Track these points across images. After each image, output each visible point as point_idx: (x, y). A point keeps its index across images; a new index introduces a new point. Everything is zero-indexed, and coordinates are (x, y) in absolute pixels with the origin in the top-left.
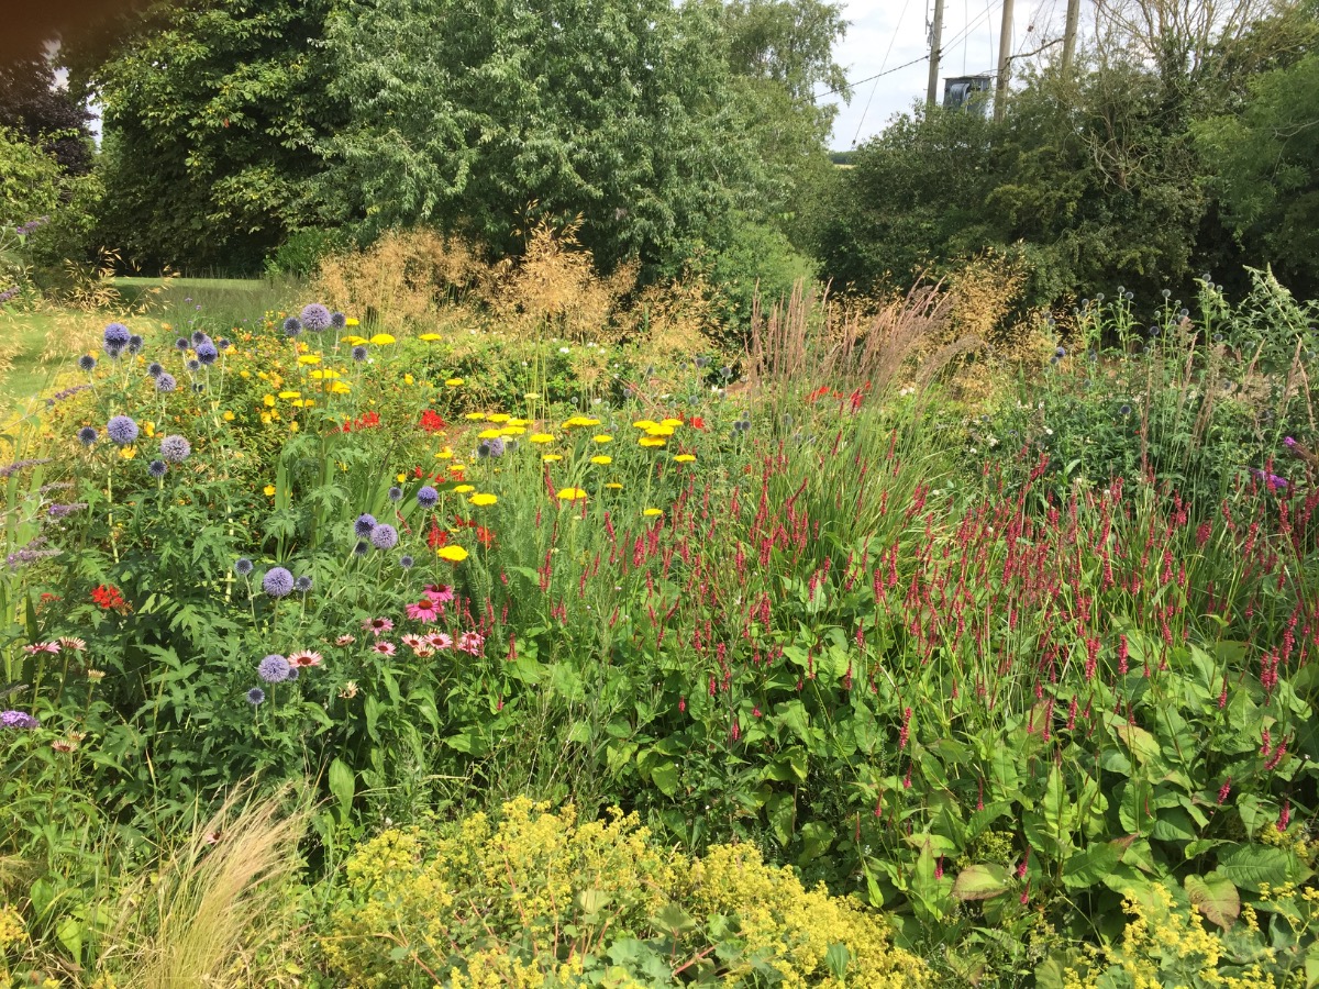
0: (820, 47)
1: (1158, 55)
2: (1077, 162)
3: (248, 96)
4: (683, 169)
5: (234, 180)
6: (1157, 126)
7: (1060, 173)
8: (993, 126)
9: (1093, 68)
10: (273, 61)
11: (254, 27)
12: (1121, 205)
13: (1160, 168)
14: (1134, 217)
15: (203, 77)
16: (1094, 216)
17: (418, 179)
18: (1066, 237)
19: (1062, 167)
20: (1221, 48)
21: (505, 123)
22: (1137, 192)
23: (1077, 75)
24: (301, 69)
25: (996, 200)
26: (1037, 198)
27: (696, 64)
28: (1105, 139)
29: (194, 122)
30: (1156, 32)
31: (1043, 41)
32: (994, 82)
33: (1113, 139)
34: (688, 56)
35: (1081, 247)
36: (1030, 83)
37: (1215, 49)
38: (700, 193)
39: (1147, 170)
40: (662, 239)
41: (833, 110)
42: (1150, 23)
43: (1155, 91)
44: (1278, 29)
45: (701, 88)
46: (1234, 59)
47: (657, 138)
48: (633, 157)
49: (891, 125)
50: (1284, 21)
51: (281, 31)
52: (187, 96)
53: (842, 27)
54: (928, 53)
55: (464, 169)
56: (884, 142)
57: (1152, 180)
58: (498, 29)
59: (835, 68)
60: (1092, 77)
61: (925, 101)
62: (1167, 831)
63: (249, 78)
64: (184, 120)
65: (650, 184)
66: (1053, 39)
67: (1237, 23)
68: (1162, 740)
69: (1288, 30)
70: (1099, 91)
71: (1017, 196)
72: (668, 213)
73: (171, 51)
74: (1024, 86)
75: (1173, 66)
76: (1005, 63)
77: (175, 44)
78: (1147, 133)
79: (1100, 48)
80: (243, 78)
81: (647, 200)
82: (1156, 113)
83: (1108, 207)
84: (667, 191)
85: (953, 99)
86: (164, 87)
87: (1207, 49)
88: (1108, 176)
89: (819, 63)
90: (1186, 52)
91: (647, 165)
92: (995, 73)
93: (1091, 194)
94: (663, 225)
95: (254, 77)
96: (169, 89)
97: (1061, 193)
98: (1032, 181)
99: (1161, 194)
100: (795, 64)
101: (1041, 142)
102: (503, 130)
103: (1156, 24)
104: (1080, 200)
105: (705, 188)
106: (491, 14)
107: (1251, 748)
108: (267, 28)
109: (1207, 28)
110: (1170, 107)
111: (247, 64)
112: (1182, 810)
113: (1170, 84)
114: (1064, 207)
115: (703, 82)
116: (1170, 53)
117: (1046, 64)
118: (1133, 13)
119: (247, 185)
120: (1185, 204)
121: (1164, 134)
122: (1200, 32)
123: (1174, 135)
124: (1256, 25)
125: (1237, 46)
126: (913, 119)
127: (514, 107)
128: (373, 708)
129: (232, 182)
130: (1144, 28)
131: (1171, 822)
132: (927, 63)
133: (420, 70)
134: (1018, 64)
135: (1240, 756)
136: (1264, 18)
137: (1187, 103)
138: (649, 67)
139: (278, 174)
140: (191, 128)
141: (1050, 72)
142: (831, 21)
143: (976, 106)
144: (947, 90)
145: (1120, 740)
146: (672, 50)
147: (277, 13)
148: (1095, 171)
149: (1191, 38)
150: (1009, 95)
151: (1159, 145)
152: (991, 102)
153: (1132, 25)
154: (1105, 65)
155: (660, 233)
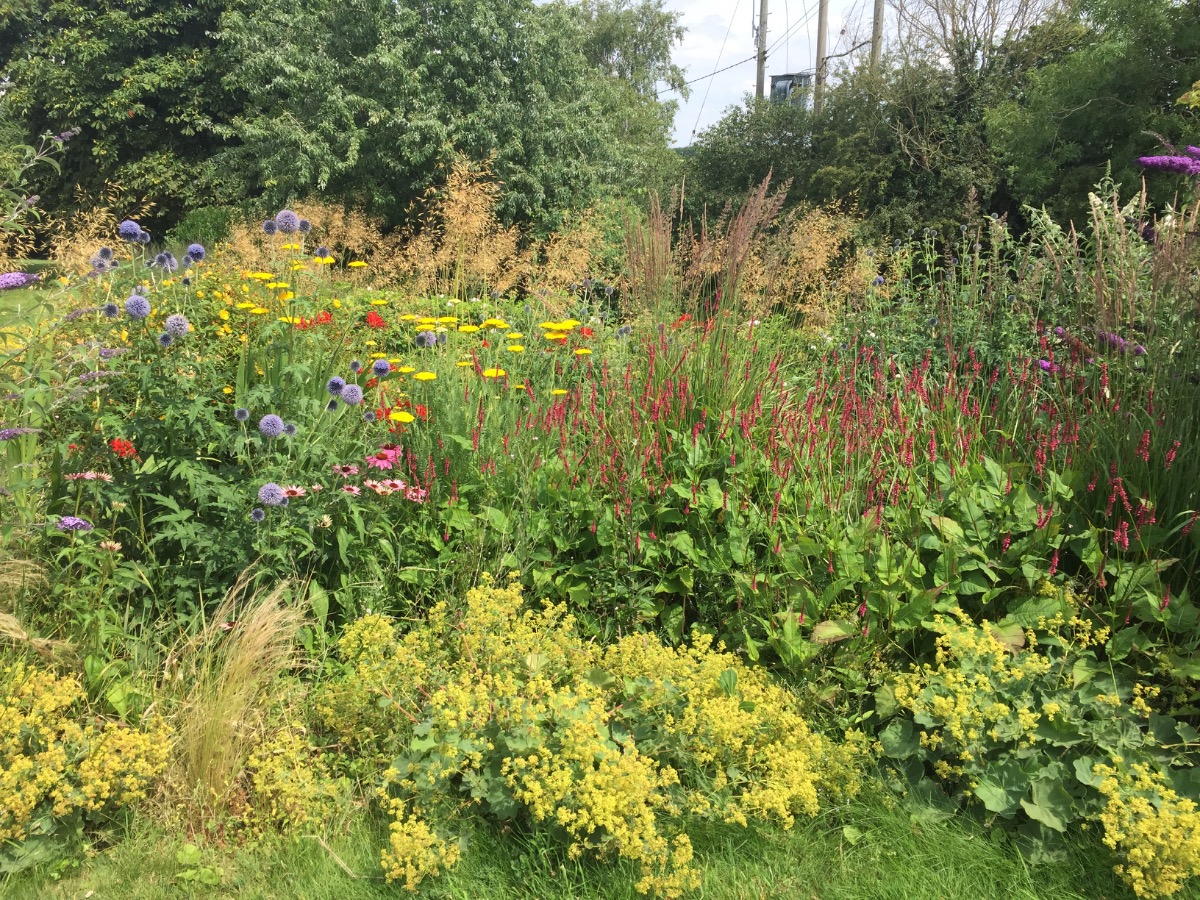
0: (660, 50)
1: (951, 54)
2: (887, 147)
3: (147, 87)
4: (549, 149)
5: (135, 166)
6: (953, 116)
7: (873, 156)
8: (814, 117)
9: (897, 66)
10: (169, 56)
11: (151, 25)
12: (924, 184)
13: (955, 152)
14: (936, 194)
15: (104, 71)
16: (902, 193)
17: (312, 157)
18: (879, 211)
19: (873, 151)
20: (1004, 49)
21: (389, 107)
22: (937, 173)
23: (883, 72)
24: (196, 63)
25: (819, 180)
26: (854, 178)
27: (557, 57)
28: (909, 126)
29: (97, 112)
30: (949, 35)
31: (854, 44)
32: (813, 79)
33: (916, 127)
34: (550, 50)
35: (892, 219)
36: (844, 80)
37: (999, 50)
38: (565, 169)
39: (945, 153)
40: (533, 210)
41: (674, 105)
42: (944, 27)
43: (950, 85)
44: (1051, 32)
45: (562, 79)
46: (1015, 58)
47: (525, 122)
48: (505, 138)
49: (725, 116)
50: (1056, 25)
51: (178, 29)
52: (89, 89)
53: (679, 33)
54: (756, 54)
55: (355, 146)
56: (721, 131)
57: (950, 162)
58: (382, 23)
59: (674, 69)
60: (896, 73)
61: (754, 95)
62: (969, 588)
63: (146, 70)
64: (87, 111)
65: (519, 162)
66: (862, 40)
67: (1017, 27)
68: (965, 525)
69: (1060, 33)
70: (903, 85)
71: (836, 176)
72: (538, 186)
73: (73, 48)
74: (839, 82)
75: (964, 63)
76: (822, 63)
77: (76, 41)
78: (945, 122)
79: (903, 49)
80: (141, 71)
81: (519, 176)
82: (951, 104)
83: (914, 186)
84: (537, 169)
85: (779, 94)
86: (67, 79)
87: (992, 49)
88: (912, 159)
89: (660, 64)
90: (975, 52)
91: (518, 144)
92: (814, 71)
93: (899, 175)
94: (533, 197)
95: (153, 70)
96: (72, 82)
97: (874, 173)
98: (849, 164)
99: (958, 174)
100: (638, 65)
101: (855, 130)
102: (388, 112)
103: (949, 27)
104: (890, 180)
105: (568, 165)
106: (375, 9)
107: (1030, 528)
108: (164, 26)
109: (992, 31)
110: (963, 99)
111: (145, 59)
112: (980, 571)
113: (962, 79)
114: (877, 185)
115: (565, 73)
116: (961, 51)
117: (857, 63)
118: (929, 18)
119: (147, 170)
120: (978, 182)
121: (958, 123)
122: (986, 35)
123: (967, 124)
124: (1033, 28)
125: (1018, 46)
126: (745, 109)
127: (399, 93)
128: (344, 538)
129: (134, 168)
130: (939, 31)
131: (973, 581)
132: (755, 62)
133: (311, 60)
134: (833, 63)
135: (1022, 535)
136: (1039, 22)
137: (976, 95)
138: (516, 59)
139: (176, 158)
140: (94, 118)
141: (861, 69)
142: (669, 27)
143: (799, 100)
144: (773, 87)
145: (933, 526)
146: (537, 44)
147: (174, 12)
148: (902, 155)
149: (979, 40)
150: (826, 89)
151: (955, 132)
152: (811, 96)
153: (929, 29)
154: (907, 63)
155: (531, 205)
